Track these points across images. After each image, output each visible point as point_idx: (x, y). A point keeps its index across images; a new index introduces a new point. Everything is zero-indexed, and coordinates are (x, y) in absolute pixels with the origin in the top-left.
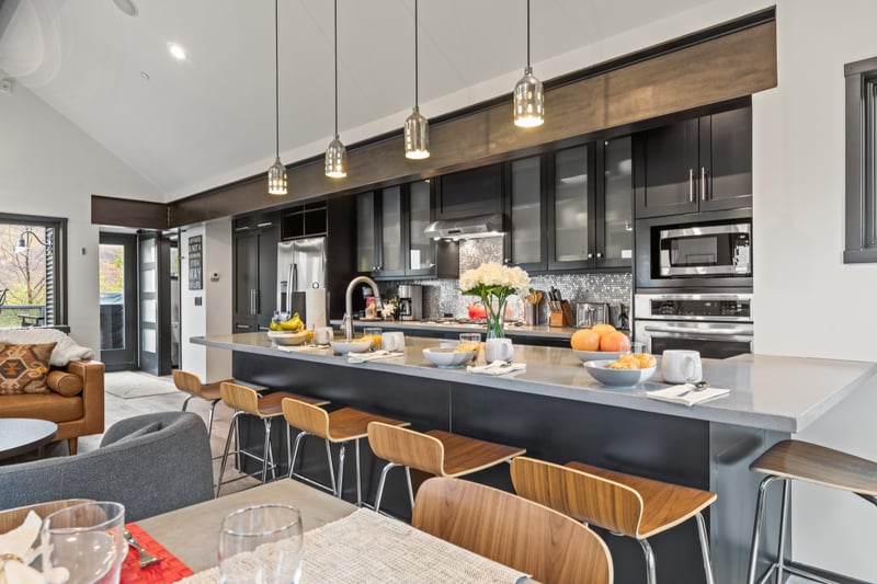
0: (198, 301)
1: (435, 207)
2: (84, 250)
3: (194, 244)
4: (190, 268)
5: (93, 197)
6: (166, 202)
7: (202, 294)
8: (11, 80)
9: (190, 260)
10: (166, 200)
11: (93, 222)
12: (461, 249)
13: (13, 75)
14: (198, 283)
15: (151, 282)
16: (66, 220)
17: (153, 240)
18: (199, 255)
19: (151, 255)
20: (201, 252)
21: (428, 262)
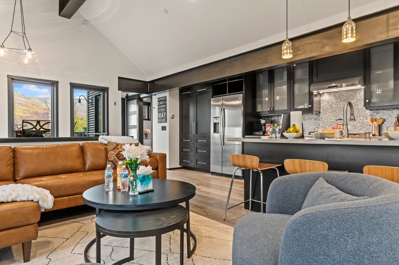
0: (164, 128)
1: (312, 76)
2: (115, 103)
3: (161, 101)
4: (159, 112)
5: (119, 78)
6: (148, 80)
7: (166, 125)
8: (86, 21)
9: (159, 109)
10: (148, 79)
11: (119, 90)
12: (321, 98)
13: (86, 18)
14: (164, 120)
15: (133, 120)
16: (108, 88)
17: (136, 100)
18: (165, 106)
19: (133, 107)
20: (166, 104)
21: (306, 104)
